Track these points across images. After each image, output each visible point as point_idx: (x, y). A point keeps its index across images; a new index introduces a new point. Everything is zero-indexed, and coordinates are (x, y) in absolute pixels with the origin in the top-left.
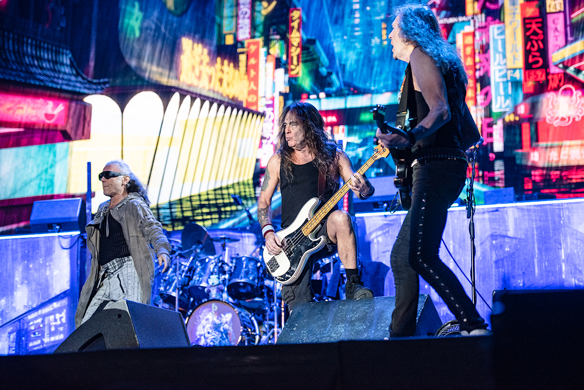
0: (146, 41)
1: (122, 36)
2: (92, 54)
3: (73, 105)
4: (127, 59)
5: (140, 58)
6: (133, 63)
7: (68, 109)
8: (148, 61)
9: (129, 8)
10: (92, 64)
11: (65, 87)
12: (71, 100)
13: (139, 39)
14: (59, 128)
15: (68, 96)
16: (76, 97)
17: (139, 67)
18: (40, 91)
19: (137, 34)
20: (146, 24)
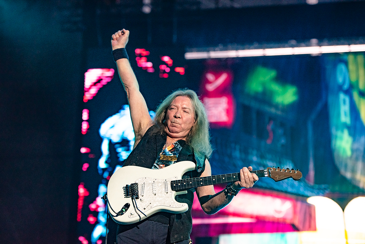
0: (357, 159)
1: (335, 154)
2: (311, 166)
3: (299, 204)
4: (342, 171)
5: (354, 171)
6: (348, 175)
7: (295, 207)
8: (361, 174)
9: (339, 133)
10: (312, 173)
11: (290, 190)
12: (297, 200)
13: (351, 157)
14: (288, 221)
15: (293, 197)
16: (300, 198)
17: (353, 179)
18: (267, 191)
19: (349, 153)
20: (356, 146)
